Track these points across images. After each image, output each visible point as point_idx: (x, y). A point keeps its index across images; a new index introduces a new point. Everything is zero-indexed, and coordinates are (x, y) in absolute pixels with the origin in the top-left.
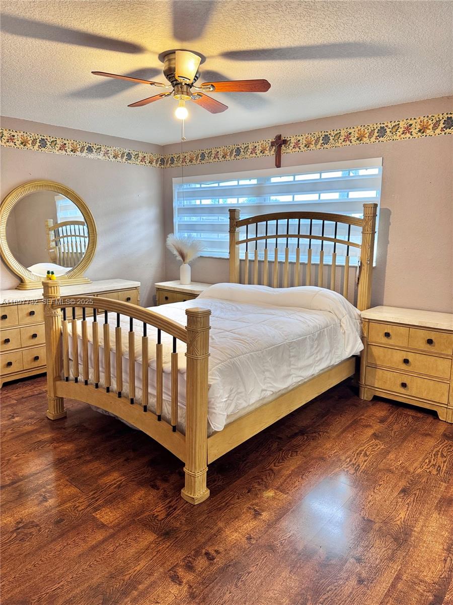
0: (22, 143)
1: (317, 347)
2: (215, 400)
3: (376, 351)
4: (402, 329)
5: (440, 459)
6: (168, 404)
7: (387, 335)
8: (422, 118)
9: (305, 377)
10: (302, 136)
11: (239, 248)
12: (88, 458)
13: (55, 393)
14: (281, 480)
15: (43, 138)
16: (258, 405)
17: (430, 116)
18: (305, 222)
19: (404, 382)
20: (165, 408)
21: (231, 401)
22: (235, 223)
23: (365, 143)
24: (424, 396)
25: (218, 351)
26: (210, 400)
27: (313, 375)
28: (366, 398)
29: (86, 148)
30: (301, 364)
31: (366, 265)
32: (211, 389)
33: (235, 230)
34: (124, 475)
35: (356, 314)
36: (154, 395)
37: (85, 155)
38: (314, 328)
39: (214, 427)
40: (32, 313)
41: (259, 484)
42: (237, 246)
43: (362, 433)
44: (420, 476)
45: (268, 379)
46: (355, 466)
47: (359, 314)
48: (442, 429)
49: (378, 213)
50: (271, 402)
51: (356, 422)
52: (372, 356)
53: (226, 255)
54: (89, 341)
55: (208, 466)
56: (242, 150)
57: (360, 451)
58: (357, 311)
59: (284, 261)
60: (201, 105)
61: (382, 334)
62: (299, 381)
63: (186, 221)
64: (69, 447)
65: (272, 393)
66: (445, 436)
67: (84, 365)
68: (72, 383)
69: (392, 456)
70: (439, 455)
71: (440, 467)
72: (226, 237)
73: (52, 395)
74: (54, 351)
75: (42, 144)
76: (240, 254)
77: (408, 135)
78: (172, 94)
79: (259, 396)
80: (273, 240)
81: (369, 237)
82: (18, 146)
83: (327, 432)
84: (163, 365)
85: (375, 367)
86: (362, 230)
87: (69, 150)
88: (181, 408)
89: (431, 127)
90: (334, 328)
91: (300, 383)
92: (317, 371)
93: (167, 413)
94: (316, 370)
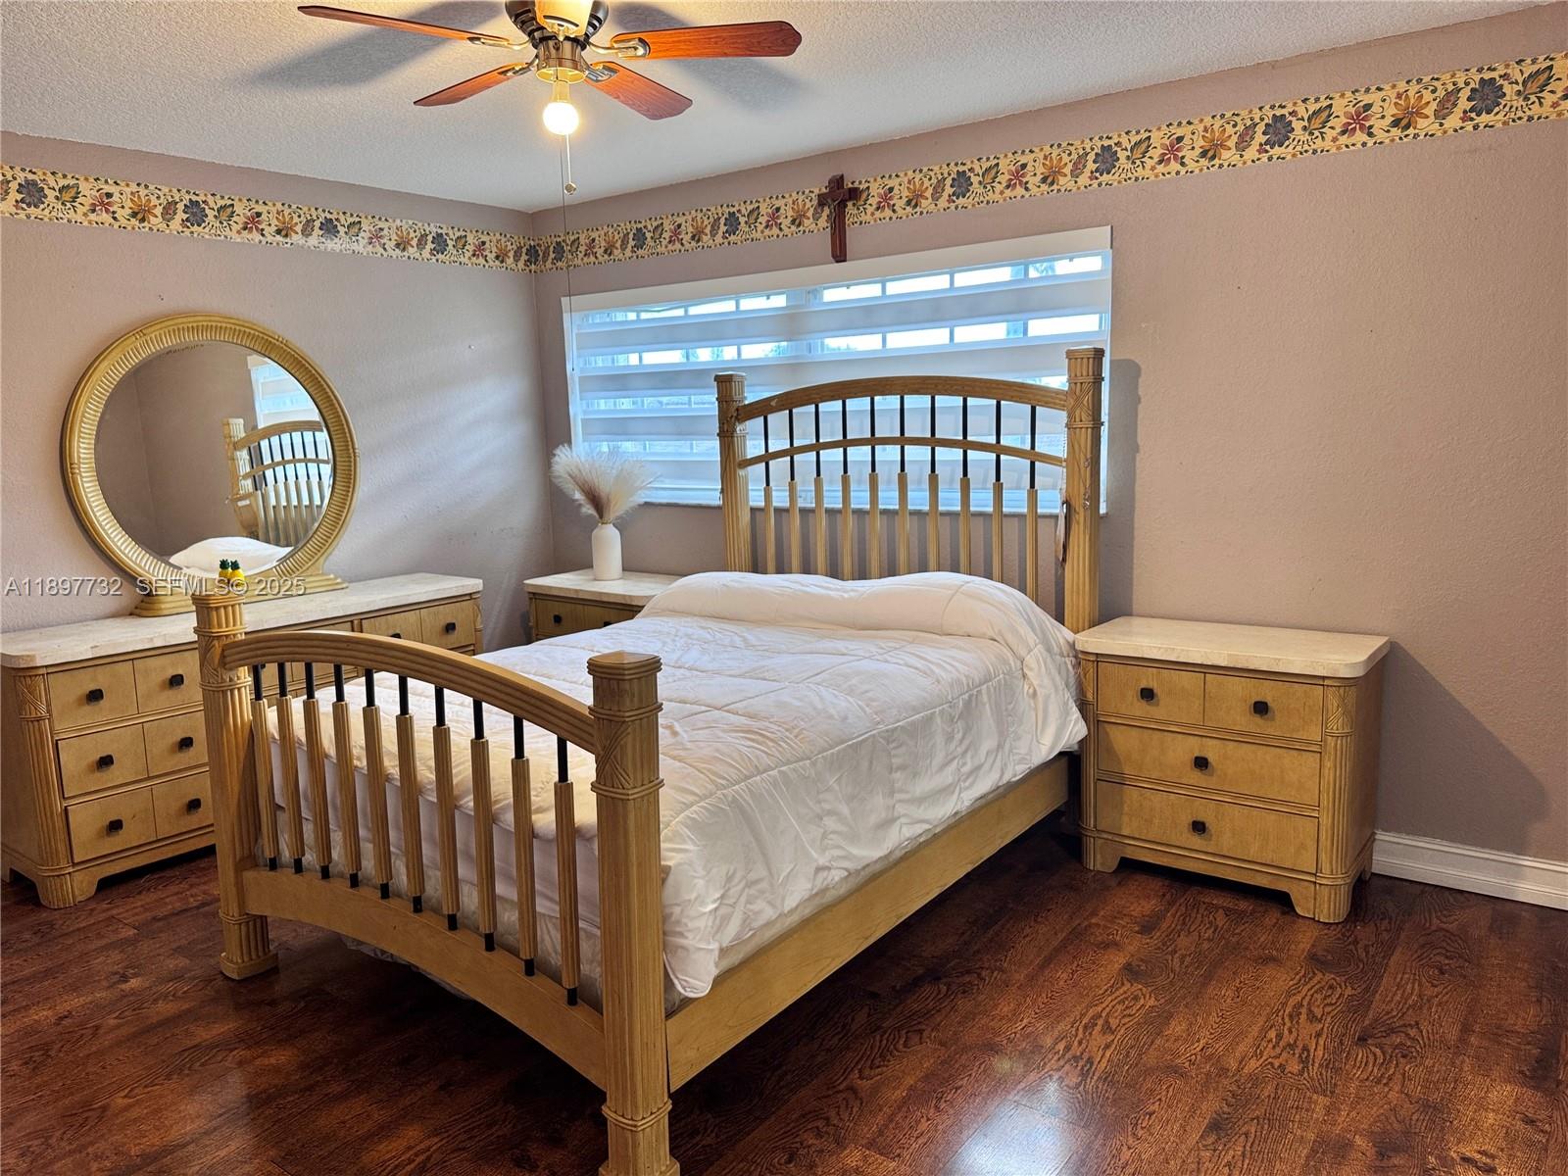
0: (134, 215)
1: (963, 738)
2: (682, 911)
3: (1122, 740)
4: (1186, 679)
5: (1307, 1029)
6: (554, 924)
7: (1148, 694)
8: (1208, 120)
9: (935, 823)
10: (897, 176)
11: (746, 476)
12: (335, 1088)
13: (242, 903)
14: (880, 1119)
15: (194, 198)
16: (807, 911)
17: (1228, 115)
18: (917, 403)
19: (1200, 819)
20: (547, 937)
21: (730, 909)
22: (732, 413)
23: (1063, 190)
24: (1253, 852)
25: (691, 770)
26: (667, 911)
27: (956, 813)
28: (1102, 864)
29: (317, 224)
30: (924, 786)
31: (1082, 510)
32: (671, 880)
33: (734, 431)
34: (435, 1133)
35: (1062, 641)
36: (512, 901)
37: (316, 243)
38: (952, 686)
39: (684, 988)
40: (176, 681)
41: (819, 1135)
42: (741, 472)
43: (1094, 967)
44: (1255, 1080)
45: (831, 836)
46: (1080, 1064)
47: (1071, 641)
48: (1304, 941)
49: (1106, 373)
50: (842, 900)
51: (1077, 936)
52: (1110, 750)
53: (714, 498)
54: (327, 756)
55: (671, 1096)
56: (742, 220)
57: (1092, 1018)
58: (1064, 634)
59: (868, 507)
60: (618, 97)
61: (1132, 695)
62: (920, 835)
63: (604, 412)
64: (281, 1057)
65: (846, 874)
66: (1316, 961)
67: (316, 824)
68: (286, 876)
69: (1177, 1027)
70: (1303, 1017)
71: (1308, 1051)
72: (709, 448)
73: (234, 910)
74: (234, 785)
75: (194, 214)
76: (750, 493)
77: (1174, 166)
78: (533, 69)
79: (809, 886)
80: (837, 454)
81: (1085, 438)
82: (124, 222)
83: (1002, 970)
84: (534, 817)
85: (1119, 781)
86: (1065, 420)
87: (269, 230)
88: (590, 936)
89: (1231, 143)
90: (1006, 684)
91: (922, 840)
92: (967, 803)
93: (551, 950)
94: (964, 799)
